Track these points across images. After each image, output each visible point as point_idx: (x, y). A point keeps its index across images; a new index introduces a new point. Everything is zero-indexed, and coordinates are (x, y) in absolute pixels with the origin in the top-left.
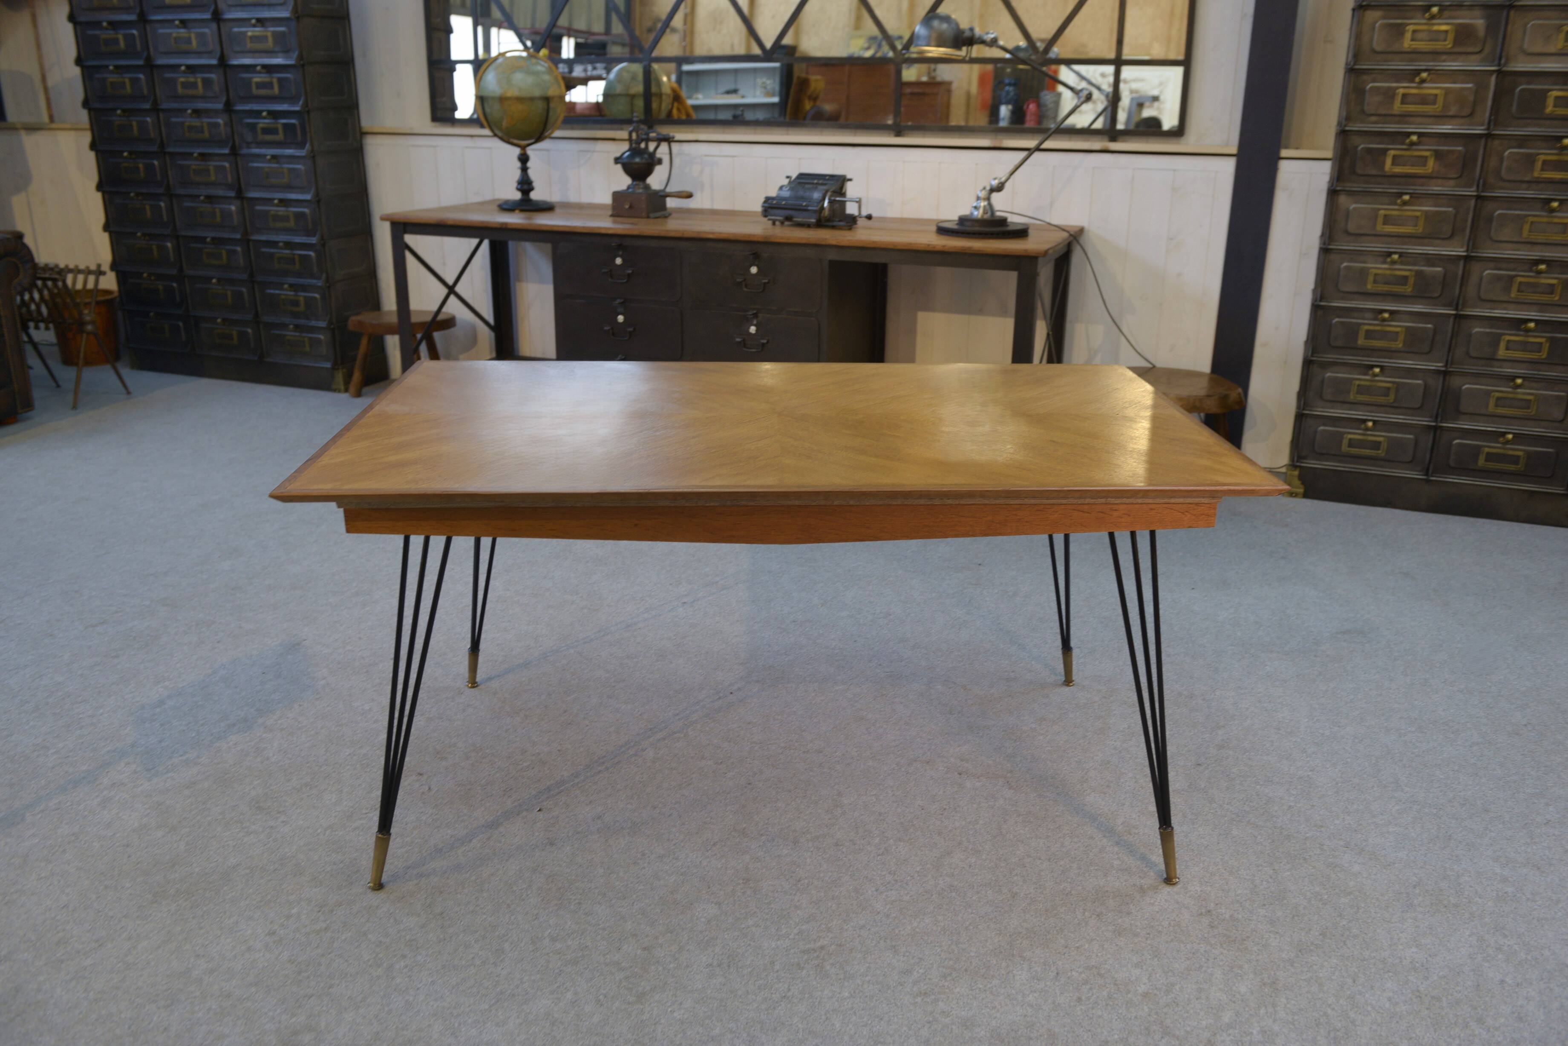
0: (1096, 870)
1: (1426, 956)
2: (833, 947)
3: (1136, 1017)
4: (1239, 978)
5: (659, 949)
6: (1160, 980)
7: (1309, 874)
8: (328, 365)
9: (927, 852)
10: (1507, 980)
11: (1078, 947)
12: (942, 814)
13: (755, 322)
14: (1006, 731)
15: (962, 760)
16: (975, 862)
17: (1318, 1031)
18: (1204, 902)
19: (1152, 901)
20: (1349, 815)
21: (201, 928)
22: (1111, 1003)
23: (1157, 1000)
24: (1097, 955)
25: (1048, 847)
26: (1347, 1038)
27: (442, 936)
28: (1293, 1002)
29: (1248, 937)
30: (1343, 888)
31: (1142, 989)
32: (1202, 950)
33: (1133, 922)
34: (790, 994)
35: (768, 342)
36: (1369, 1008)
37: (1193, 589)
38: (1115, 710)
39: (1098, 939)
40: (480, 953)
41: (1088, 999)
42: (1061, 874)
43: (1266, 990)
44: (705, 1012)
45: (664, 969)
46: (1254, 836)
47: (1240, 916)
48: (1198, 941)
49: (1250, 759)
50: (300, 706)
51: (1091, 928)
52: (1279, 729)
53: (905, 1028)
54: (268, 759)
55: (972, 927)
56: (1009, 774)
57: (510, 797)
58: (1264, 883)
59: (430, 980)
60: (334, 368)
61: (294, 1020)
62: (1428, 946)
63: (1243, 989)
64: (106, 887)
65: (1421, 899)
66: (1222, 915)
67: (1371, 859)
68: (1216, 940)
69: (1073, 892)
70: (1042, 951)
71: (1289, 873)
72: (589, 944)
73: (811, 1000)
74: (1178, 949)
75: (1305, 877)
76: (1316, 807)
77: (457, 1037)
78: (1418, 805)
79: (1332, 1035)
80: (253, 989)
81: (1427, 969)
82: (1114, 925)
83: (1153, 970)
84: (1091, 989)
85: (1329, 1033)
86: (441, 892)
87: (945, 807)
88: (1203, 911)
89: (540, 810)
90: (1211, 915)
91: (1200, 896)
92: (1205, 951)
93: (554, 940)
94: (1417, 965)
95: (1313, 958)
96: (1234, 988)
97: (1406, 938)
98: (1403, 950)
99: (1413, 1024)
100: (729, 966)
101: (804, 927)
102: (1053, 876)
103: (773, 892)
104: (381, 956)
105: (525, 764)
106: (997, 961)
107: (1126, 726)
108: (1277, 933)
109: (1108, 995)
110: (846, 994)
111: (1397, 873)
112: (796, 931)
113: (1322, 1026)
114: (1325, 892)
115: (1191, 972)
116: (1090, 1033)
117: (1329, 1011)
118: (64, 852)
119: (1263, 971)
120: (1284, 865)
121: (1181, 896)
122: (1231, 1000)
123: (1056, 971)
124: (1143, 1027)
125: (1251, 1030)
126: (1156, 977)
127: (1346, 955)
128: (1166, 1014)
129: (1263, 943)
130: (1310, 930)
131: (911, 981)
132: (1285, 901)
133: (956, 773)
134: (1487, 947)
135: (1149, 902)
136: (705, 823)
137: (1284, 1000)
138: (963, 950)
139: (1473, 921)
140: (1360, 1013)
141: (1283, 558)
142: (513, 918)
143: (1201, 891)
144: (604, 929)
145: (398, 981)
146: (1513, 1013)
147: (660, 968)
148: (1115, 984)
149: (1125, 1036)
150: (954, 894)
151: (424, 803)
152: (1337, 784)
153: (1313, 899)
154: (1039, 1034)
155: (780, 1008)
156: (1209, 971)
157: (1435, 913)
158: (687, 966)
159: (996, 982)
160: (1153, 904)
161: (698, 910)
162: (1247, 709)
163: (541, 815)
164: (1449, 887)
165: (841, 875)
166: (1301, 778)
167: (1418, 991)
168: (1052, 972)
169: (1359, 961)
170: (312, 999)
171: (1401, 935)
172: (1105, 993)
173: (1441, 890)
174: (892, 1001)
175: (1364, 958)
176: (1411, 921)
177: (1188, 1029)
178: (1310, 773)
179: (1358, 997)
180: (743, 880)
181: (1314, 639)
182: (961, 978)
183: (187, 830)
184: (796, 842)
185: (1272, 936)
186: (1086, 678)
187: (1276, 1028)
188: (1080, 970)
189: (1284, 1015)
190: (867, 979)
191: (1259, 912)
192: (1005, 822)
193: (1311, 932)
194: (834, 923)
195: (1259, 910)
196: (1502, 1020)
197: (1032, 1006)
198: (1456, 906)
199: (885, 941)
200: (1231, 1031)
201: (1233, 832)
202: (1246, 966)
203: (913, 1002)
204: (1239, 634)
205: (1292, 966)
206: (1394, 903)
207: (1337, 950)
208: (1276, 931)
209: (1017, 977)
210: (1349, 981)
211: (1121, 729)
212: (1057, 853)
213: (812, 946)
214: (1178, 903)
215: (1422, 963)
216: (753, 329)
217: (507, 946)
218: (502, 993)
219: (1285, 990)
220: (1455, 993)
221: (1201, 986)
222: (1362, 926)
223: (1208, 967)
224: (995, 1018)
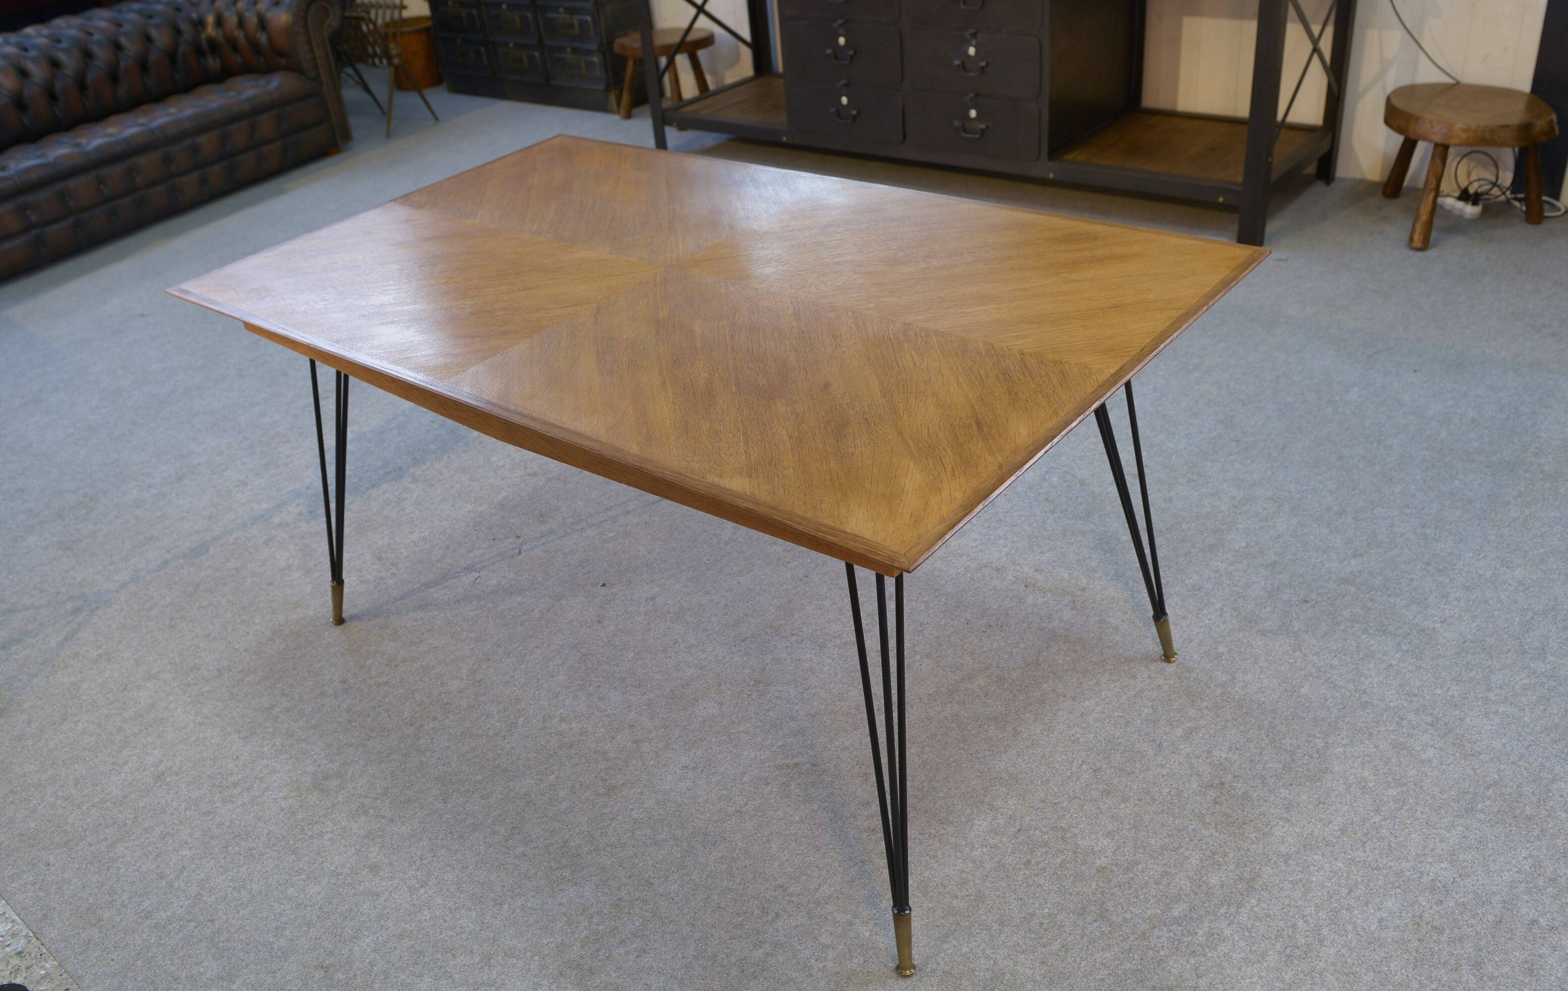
0: (1120, 717)
1: (1455, 875)
2: (808, 765)
3: (1078, 893)
4: (1217, 867)
5: (647, 744)
6: (1126, 855)
7: (1365, 753)
8: (601, 87)
9: (949, 673)
10: (1541, 920)
11: (1055, 804)
12: (985, 632)
13: (974, 42)
14: (1101, 539)
15: (1036, 571)
16: (994, 691)
17: (1273, 944)
18: (1221, 772)
19: (1164, 763)
20: (1458, 684)
21: (294, 669)
22: (1060, 873)
23: (1111, 877)
24: (1071, 816)
25: (1081, 683)
26: (1304, 959)
27: (472, 703)
28: (1263, 905)
29: (1251, 821)
30: (1398, 777)
31: (1101, 862)
32: (1191, 828)
33: (1130, 783)
34: (744, 809)
35: (987, 65)
36: (1350, 928)
37: (1415, 371)
38: (1240, 523)
39: (1082, 797)
40: (497, 724)
41: (1038, 863)
42: (1079, 717)
43: (1240, 886)
44: (661, 815)
45: (644, 764)
46: (1325, 698)
47: (1255, 795)
48: (1191, 817)
49: (1371, 600)
50: (449, 457)
51: (1081, 783)
52: (1429, 564)
53: (836, 864)
54: (404, 509)
55: (955, 765)
56: (1079, 592)
57: (584, 568)
58: (1306, 757)
59: (447, 744)
60: (607, 90)
61: (330, 765)
62: (1465, 864)
63: (1214, 880)
64: (243, 621)
65: (1488, 803)
66: (1235, 790)
67: (1454, 744)
68: (1213, 818)
69: (1082, 740)
70: (1016, 802)
71: (1341, 749)
72: (590, 729)
73: (761, 819)
74: (1165, 823)
75: (1358, 757)
76: (1422, 670)
77: (446, 803)
78: (1555, 681)
79: (1288, 951)
80: (312, 732)
81: (1447, 891)
82: (1106, 784)
83: (1124, 842)
84: (1046, 853)
85: (1286, 948)
86: (489, 660)
87: (991, 623)
88: (1216, 782)
89: (604, 585)
90: (1222, 789)
91: (1221, 764)
92: (1194, 830)
93: (562, 720)
94: (1439, 884)
95: (1316, 857)
96: (1205, 878)
97: (1442, 850)
98: (1431, 863)
99: (1392, 955)
100: (702, 771)
101: (789, 740)
102: (1068, 719)
103: (777, 698)
104: (417, 715)
105: (611, 535)
106: (963, 806)
107: (1244, 545)
108: (1288, 820)
109: (1061, 864)
110: (797, 818)
111: (1477, 766)
112: (780, 743)
113: (1281, 939)
114: (1372, 778)
115: (1165, 852)
116: (1020, 902)
117: (1300, 923)
118: (225, 584)
119: (1248, 864)
120: (1343, 738)
121: (1200, 760)
122: (1193, 891)
123: (1018, 827)
124: (1080, 906)
125: (1197, 930)
126: (1123, 851)
127: (1358, 859)
128: (1113, 894)
129: (1266, 830)
130: (1330, 822)
131: (866, 814)
132: (1319, 784)
133: (1023, 585)
134: (1539, 875)
135: (1160, 762)
136: (746, 615)
137: (1254, 901)
138: (934, 788)
139: (1540, 840)
140: (1335, 932)
141: (1554, 334)
142: (537, 692)
143: (1226, 758)
144: (608, 716)
145: (422, 741)
146: (1526, 962)
147: (640, 764)
148: (1075, 852)
149: (1056, 912)
150: (954, 725)
151: (509, 567)
152: (1464, 642)
153: (1354, 785)
154: (967, 893)
155: (729, 822)
156: (1186, 854)
157: (1497, 823)
158: (665, 765)
159: (951, 829)
160: (1162, 766)
161: (700, 708)
162: (1402, 535)
163: (603, 590)
164: (1533, 792)
165: (851, 688)
166: (1423, 630)
167: (1421, 917)
168: (1015, 827)
169: (1370, 869)
170: (351, 748)
171: (1439, 844)
172: (1059, 861)
173: (1520, 796)
174: (838, 833)
175: (1378, 866)
176: (1461, 829)
177: (1128, 916)
178: (1438, 625)
179: (1344, 912)
180: (755, 681)
181: (1537, 448)
182: (917, 820)
183: (318, 574)
184: (822, 646)
185: (1281, 823)
186: (1226, 481)
187: (1227, 932)
188: (1045, 830)
189: (1245, 919)
190: (824, 805)
191: (1281, 793)
192: (1047, 648)
193: (1330, 826)
194: (820, 740)
195: (1282, 790)
196: (1506, 969)
197: (975, 862)
198: (1529, 818)
199: (860, 767)
200: (1174, 927)
201: (1302, 690)
202: (1231, 855)
203: (858, 837)
204: (1443, 435)
205: (1286, 862)
206: (1452, 803)
207: (1350, 852)
208: (1289, 818)
209: (975, 827)
210: (1345, 891)
211: (1237, 548)
212: (1087, 692)
213: (788, 761)
214: (1192, 768)
215: (1446, 883)
216: (972, 51)
217: (521, 721)
218: (498, 766)
219: (1262, 889)
220: (1465, 927)
221: (1168, 870)
222: (1397, 827)
223: (1188, 849)
224: (932, 868)
